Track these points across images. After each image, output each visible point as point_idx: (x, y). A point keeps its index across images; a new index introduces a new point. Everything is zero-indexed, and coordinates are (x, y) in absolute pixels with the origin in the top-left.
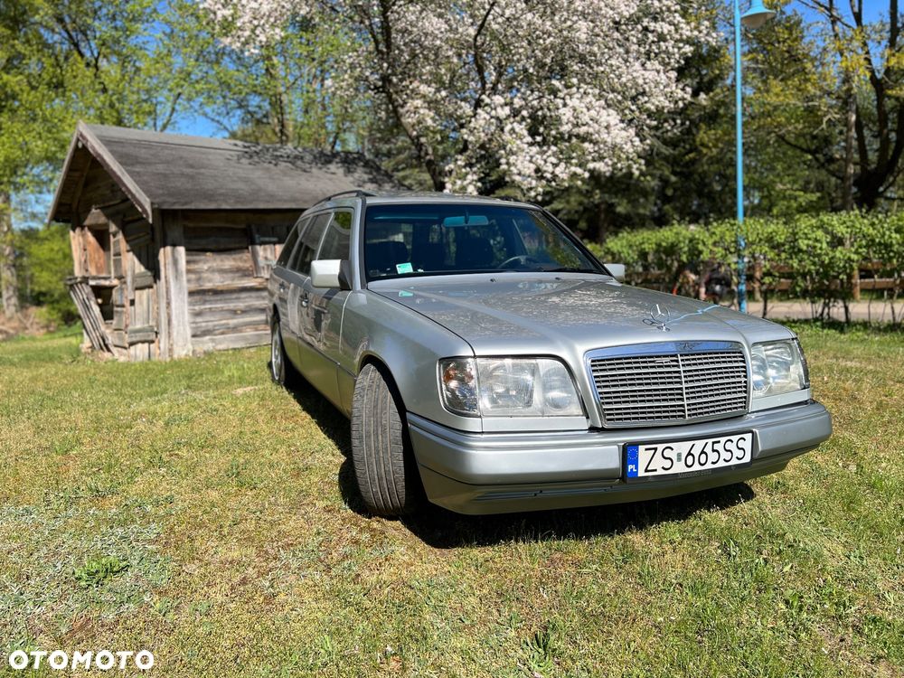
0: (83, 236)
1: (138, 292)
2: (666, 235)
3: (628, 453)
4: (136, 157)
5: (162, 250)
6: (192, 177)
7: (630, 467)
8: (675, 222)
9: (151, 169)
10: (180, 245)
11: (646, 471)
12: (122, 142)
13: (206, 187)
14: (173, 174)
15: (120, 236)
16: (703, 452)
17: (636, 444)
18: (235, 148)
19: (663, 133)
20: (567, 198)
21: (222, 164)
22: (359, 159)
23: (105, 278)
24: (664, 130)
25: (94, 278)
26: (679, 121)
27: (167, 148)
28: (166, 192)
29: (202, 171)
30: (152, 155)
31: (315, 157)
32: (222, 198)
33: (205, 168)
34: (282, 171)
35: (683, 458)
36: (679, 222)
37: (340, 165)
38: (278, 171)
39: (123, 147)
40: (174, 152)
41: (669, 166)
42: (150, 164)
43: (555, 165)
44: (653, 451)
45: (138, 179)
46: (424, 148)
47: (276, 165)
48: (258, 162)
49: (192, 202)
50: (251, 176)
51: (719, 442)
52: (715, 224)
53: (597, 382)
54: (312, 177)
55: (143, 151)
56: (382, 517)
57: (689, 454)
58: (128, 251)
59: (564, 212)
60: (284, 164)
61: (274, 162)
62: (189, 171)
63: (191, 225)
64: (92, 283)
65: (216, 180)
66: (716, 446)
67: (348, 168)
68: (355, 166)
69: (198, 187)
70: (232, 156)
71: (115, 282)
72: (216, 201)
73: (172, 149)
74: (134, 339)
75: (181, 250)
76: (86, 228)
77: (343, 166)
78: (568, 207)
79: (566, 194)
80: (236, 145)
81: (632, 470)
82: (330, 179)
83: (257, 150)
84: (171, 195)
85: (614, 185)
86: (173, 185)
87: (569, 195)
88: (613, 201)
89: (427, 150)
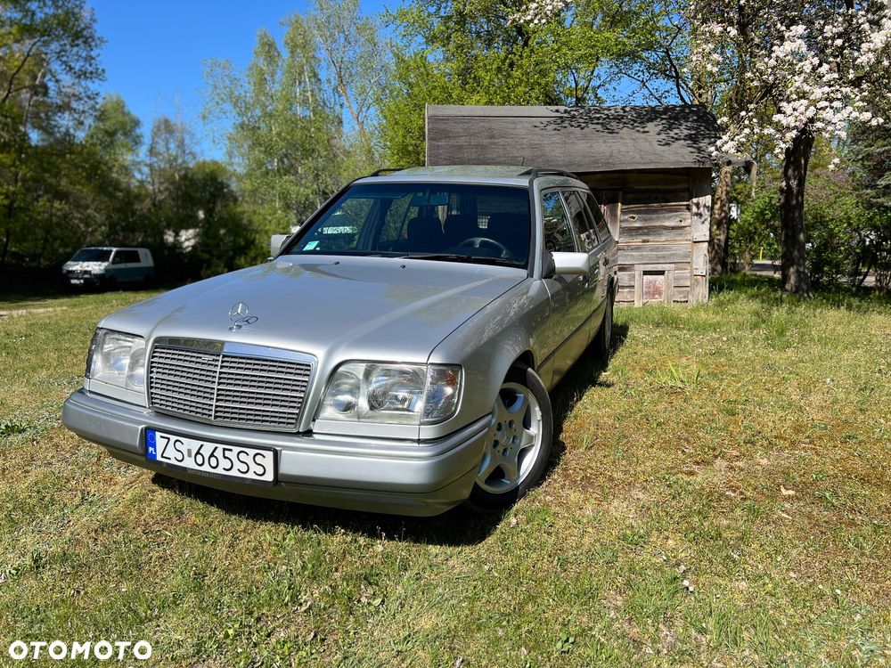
3: (149, 435)
4: (447, 132)
7: (150, 449)
9: (453, 142)
11: (162, 456)
12: (447, 120)
14: (469, 145)
16: (212, 455)
17: (154, 429)
18: (553, 114)
21: (524, 132)
22: (696, 112)
27: (483, 121)
29: (499, 140)
30: (463, 129)
31: (639, 116)
33: (503, 137)
34: (584, 134)
35: (193, 454)
37: (664, 122)
39: (445, 124)
42: (456, 137)
44: (167, 440)
51: (231, 450)
53: (152, 367)
54: (615, 138)
57: (199, 453)
61: (584, 125)
62: (486, 141)
66: (227, 454)
67: (671, 124)
68: (682, 122)
77: (667, 122)
80: (557, 111)
81: (152, 452)
82: (635, 139)
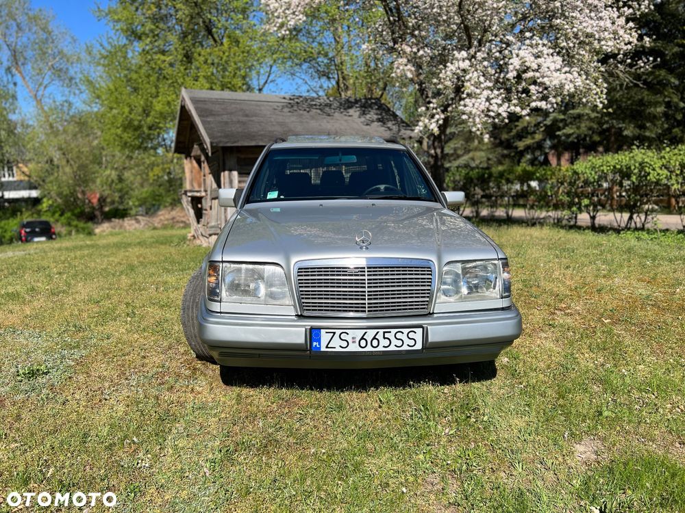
0: (191, 162)
1: (213, 201)
2: (621, 159)
3: (313, 333)
4: (212, 111)
5: (222, 174)
6: (244, 123)
7: (315, 344)
8: (635, 147)
9: (218, 119)
10: (234, 170)
11: (327, 347)
12: (205, 101)
13: (252, 130)
14: (232, 121)
15: (206, 163)
16: (374, 338)
17: (319, 329)
18: (284, 101)
19: (636, 69)
20: (578, 124)
21: (269, 113)
22: (375, 104)
23: (197, 191)
24: (638, 66)
25: (191, 191)
26: (651, 59)
27: (234, 103)
28: (223, 134)
29: (254, 118)
30: (222, 109)
31: (341, 104)
32: (260, 137)
33: (256, 116)
34: (311, 116)
35: (357, 340)
36: (638, 147)
37: (358, 109)
38: (308, 117)
39: (205, 104)
40: (238, 106)
41: (679, 94)
42: (218, 115)
43: (500, 105)
44: (332, 334)
45: (207, 126)
46: (425, 93)
47: (308, 112)
48: (296, 110)
49: (238, 141)
50: (287, 121)
51: (390, 332)
52: (668, 149)
53: (299, 283)
54: (332, 119)
55: (218, 106)
56: (207, 361)
57: (362, 338)
58: (210, 173)
59: (574, 136)
60: (315, 111)
61: (308, 109)
62: (244, 119)
63: (243, 156)
64: (189, 194)
65: (260, 125)
66: (387, 335)
67: (364, 111)
68: (370, 109)
69: (246, 131)
70: (278, 106)
71: (203, 194)
72: (255, 140)
73: (238, 104)
74: (211, 232)
75: (235, 173)
76: (192, 158)
77: (361, 110)
78: (577, 131)
79: (577, 120)
81: (316, 346)
82: (346, 121)
83: (299, 101)
84: (226, 136)
85: (623, 112)
86: (230, 129)
87: (580, 122)
88: (620, 126)
89: (427, 94)
